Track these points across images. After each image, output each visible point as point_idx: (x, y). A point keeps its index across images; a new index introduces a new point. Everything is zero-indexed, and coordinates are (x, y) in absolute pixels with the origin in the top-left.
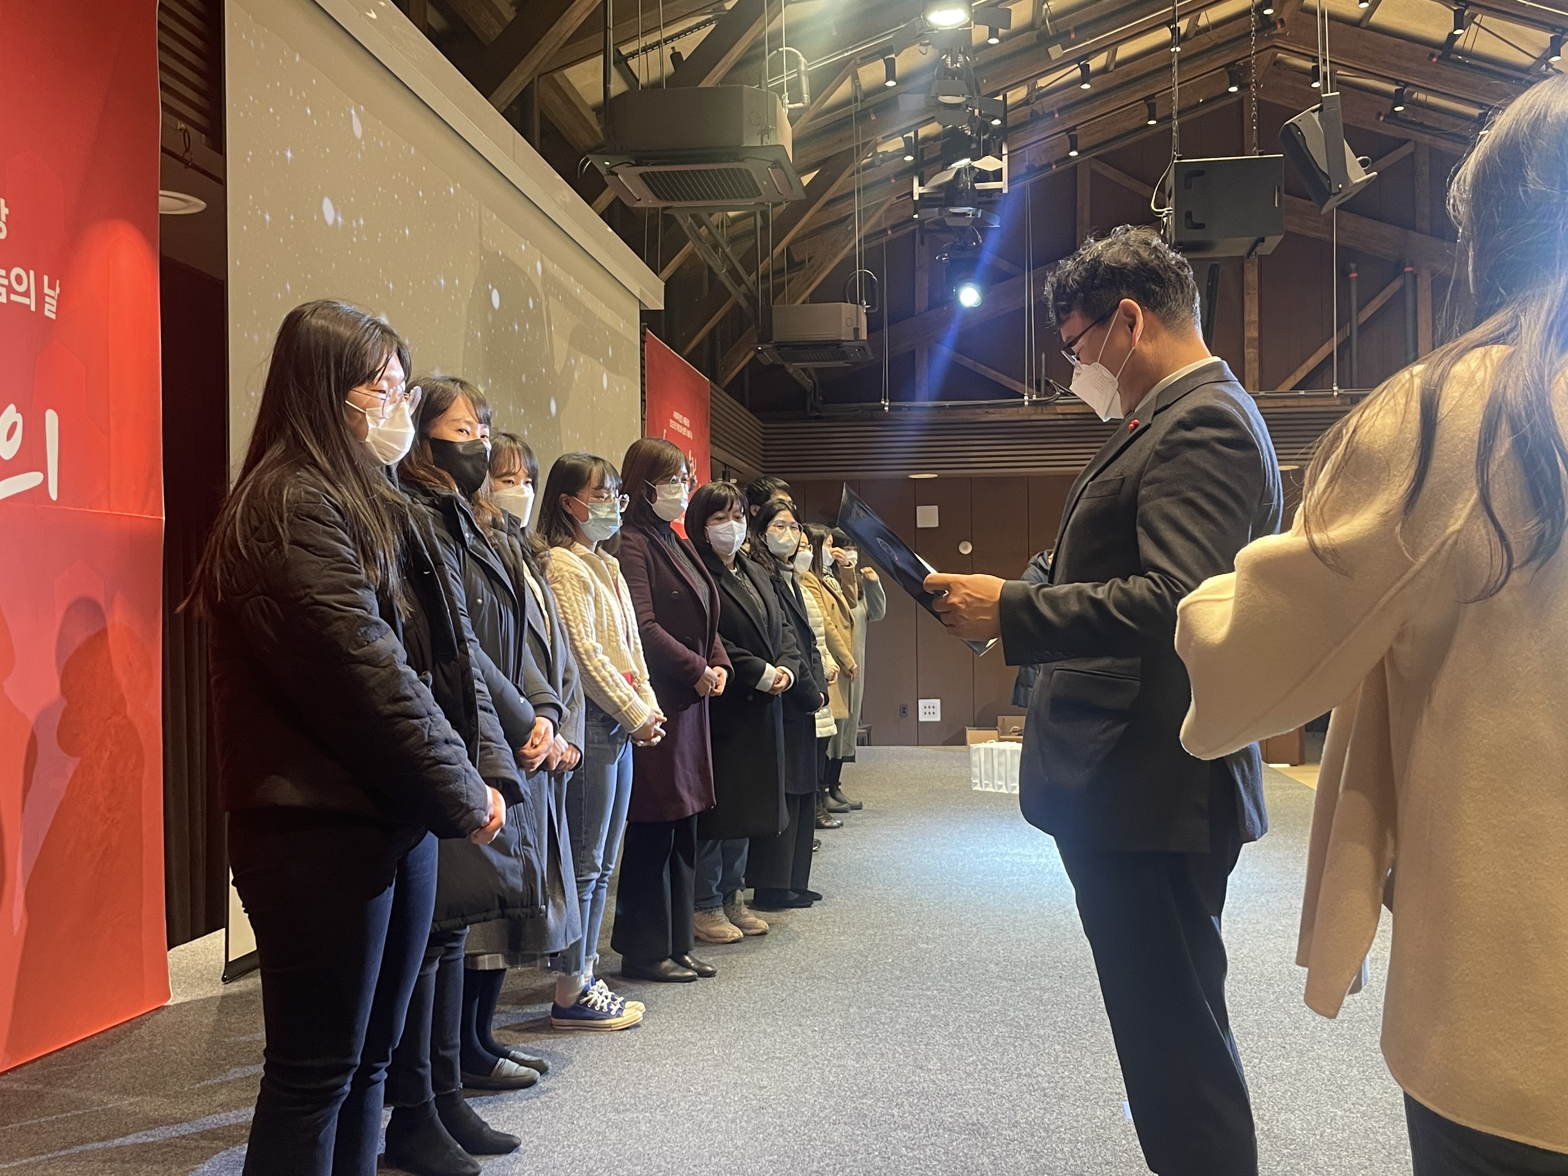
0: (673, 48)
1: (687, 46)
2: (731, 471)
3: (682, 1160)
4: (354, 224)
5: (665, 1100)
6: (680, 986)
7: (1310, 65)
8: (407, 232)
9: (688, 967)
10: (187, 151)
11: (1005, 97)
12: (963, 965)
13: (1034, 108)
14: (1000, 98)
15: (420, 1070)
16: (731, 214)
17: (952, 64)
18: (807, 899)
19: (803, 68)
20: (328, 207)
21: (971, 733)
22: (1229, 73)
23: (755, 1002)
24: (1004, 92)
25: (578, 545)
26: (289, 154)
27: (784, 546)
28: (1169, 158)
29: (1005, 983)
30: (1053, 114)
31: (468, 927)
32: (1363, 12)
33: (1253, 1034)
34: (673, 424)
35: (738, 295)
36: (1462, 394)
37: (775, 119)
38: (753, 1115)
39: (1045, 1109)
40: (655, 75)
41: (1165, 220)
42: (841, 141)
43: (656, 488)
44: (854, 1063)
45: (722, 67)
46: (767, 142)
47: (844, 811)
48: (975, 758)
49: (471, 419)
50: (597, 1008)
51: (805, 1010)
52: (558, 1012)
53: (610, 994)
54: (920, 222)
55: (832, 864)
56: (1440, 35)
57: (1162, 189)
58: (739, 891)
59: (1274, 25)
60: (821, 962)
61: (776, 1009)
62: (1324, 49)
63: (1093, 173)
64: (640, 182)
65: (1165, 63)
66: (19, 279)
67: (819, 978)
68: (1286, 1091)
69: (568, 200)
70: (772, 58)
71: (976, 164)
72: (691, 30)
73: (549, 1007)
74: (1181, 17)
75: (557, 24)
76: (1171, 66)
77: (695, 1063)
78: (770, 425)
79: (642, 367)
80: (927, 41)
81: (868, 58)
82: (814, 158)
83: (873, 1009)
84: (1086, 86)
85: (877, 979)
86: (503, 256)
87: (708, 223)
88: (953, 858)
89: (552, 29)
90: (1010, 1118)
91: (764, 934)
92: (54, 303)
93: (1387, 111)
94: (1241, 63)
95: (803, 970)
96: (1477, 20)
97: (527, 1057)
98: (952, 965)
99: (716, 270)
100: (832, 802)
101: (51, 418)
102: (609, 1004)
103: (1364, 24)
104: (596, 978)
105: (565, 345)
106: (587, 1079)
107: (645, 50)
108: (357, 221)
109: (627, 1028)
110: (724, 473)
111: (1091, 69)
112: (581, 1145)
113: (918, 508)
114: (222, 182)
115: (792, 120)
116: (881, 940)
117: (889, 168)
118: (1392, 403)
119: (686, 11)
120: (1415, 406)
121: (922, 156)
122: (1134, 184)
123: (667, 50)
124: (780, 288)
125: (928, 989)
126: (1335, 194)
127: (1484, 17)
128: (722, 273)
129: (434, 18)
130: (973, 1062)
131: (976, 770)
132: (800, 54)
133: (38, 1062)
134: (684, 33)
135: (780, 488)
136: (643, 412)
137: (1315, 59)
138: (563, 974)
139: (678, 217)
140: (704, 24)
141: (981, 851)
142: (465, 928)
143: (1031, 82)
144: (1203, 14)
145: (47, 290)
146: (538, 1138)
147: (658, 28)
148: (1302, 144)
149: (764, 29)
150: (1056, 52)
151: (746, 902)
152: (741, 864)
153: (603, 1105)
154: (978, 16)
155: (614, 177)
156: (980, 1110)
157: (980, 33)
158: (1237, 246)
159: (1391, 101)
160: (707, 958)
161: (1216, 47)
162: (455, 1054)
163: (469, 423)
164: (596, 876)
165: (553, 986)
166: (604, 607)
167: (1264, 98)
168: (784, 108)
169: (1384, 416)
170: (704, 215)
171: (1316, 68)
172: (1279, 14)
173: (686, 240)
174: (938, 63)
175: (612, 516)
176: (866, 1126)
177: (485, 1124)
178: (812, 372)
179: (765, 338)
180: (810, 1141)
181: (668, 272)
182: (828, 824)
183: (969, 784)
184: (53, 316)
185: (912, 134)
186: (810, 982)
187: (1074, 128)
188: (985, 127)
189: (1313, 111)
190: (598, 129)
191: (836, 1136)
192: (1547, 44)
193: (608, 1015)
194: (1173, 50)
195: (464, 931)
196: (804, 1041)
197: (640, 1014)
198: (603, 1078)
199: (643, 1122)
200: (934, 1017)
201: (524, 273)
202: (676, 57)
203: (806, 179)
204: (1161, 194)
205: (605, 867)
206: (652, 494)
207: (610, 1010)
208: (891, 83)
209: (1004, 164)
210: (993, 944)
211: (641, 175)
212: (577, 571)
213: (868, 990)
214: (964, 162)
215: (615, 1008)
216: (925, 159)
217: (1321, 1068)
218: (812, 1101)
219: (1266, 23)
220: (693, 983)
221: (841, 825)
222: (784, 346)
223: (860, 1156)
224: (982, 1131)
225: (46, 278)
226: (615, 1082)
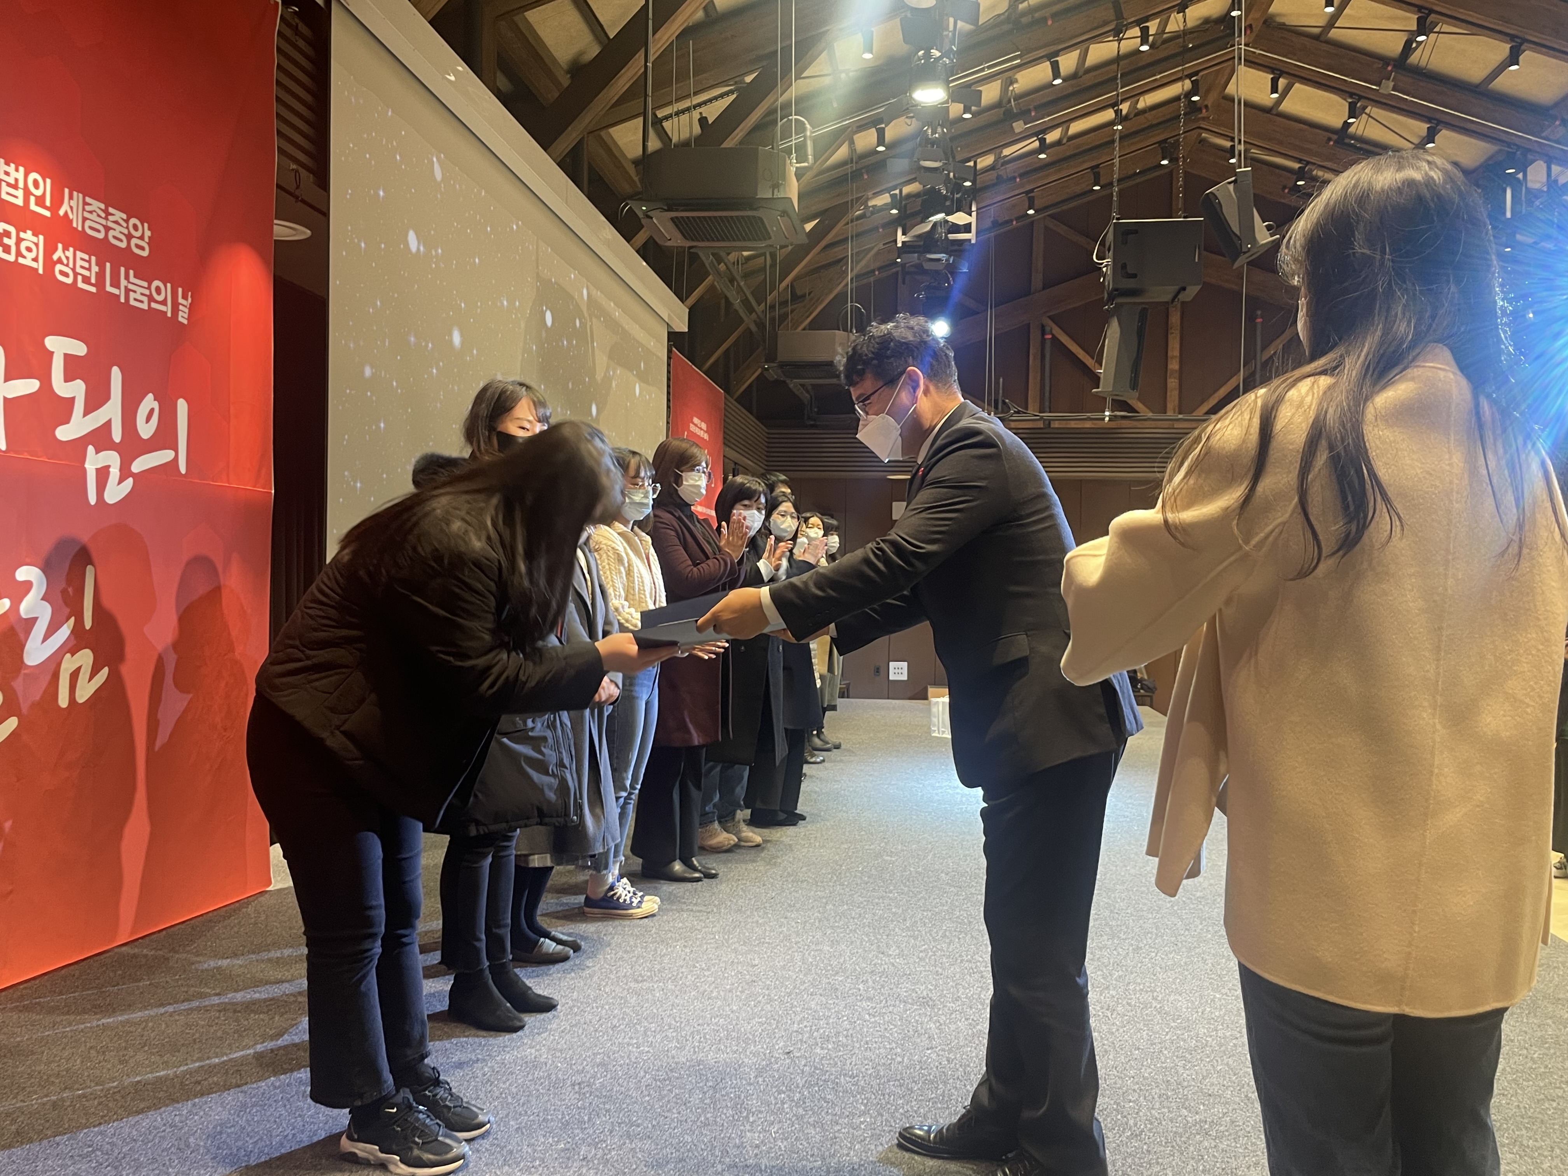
0: (701, 113)
1: (712, 112)
2: (741, 468)
3: (688, 1020)
4: (434, 253)
5: (675, 974)
6: (689, 885)
7: (1228, 144)
8: (477, 260)
9: (695, 869)
10: (298, 187)
11: (975, 163)
12: (920, 873)
13: (1000, 173)
14: (971, 164)
15: (476, 943)
16: (745, 254)
17: (932, 135)
18: (793, 819)
19: (808, 133)
20: (412, 237)
21: (931, 690)
22: (1162, 149)
23: (750, 899)
24: (974, 159)
25: (617, 524)
26: (381, 193)
27: (785, 531)
28: (1110, 218)
29: (952, 889)
30: (1015, 178)
31: (518, 830)
32: (1274, 101)
33: (1151, 933)
34: (692, 428)
35: (749, 322)
36: (1293, 414)
37: (784, 176)
38: (746, 987)
39: (981, 987)
40: (685, 135)
41: (1104, 269)
42: (838, 195)
43: (683, 474)
44: (828, 948)
45: (741, 130)
46: (777, 195)
47: (828, 750)
48: (934, 710)
49: (531, 418)
50: (621, 901)
51: (790, 906)
52: (589, 902)
53: (632, 890)
54: (903, 265)
55: (816, 792)
56: (1336, 122)
57: (1103, 244)
58: (739, 812)
59: (1200, 110)
60: (804, 869)
61: (767, 905)
62: (1240, 131)
63: (1046, 228)
64: (671, 225)
65: (1109, 139)
66: (158, 290)
67: (802, 882)
68: (1176, 978)
69: (610, 237)
70: (783, 124)
71: (950, 218)
72: (716, 98)
73: (582, 898)
74: (1123, 101)
75: (605, 91)
76: (1113, 141)
77: (700, 946)
78: (772, 431)
79: (669, 379)
80: (912, 115)
81: (862, 127)
82: (815, 208)
83: (845, 907)
84: (1043, 156)
85: (849, 883)
86: (556, 283)
87: (726, 261)
88: (914, 789)
89: (600, 96)
90: (953, 994)
91: (758, 846)
92: (187, 310)
93: (1291, 185)
94: (1172, 140)
95: (789, 875)
96: (1367, 111)
97: (565, 938)
98: (911, 874)
99: (731, 299)
100: (817, 742)
101: (182, 406)
102: (631, 898)
103: (1274, 112)
104: (621, 876)
105: (605, 359)
106: (613, 955)
107: (677, 114)
108: (436, 251)
109: (646, 917)
110: (734, 470)
111: (1048, 141)
112: (607, 1007)
113: (894, 504)
114: (326, 214)
115: (799, 174)
116: (853, 853)
117: (878, 220)
118: (1240, 419)
119: (712, 83)
120: (1256, 421)
121: (906, 211)
122: (1081, 240)
123: (696, 115)
124: (783, 317)
125: (891, 892)
126: (1245, 253)
127: (1374, 109)
128: (737, 303)
129: (502, 82)
130: (925, 950)
131: (935, 720)
132: (806, 122)
133: (164, 932)
134: (710, 101)
135: (783, 482)
136: (668, 417)
137: (1232, 139)
138: (594, 873)
139: (701, 254)
140: (727, 94)
141: (937, 785)
142: (516, 830)
143: (998, 151)
144: (1142, 98)
145: (181, 300)
146: (572, 1000)
147: (688, 96)
148: (1219, 210)
149: (777, 100)
150: (1019, 126)
151: (744, 821)
152: (740, 791)
153: (625, 976)
154: (955, 96)
155: (649, 220)
156: (930, 987)
157: (956, 109)
158: (1161, 294)
159: (1295, 177)
160: (712, 863)
161: (1151, 127)
162: (506, 933)
163: (529, 421)
164: (624, 794)
165: (586, 882)
166: (636, 575)
167: (1189, 170)
168: (793, 166)
169: (1232, 429)
170: (723, 254)
171: (1233, 147)
172: (1204, 100)
173: (707, 274)
174: (920, 133)
175: (645, 501)
176: (837, 997)
177: (530, 988)
178: (810, 388)
179: (771, 357)
180: (791, 1008)
181: (692, 300)
182: (813, 760)
183: (929, 731)
184: (185, 322)
185: (897, 192)
186: (795, 884)
187: (1032, 191)
188: (958, 187)
189: (1230, 183)
190: (636, 179)
191: (813, 1005)
192: (1424, 133)
193: (630, 906)
194: (1115, 128)
195: (514, 834)
196: (788, 930)
197: (656, 907)
198: (625, 956)
199: (657, 990)
200: (895, 914)
201: (572, 298)
202: (703, 120)
203: (809, 227)
204: (1101, 247)
205: (632, 787)
206: (678, 480)
207: (632, 902)
208: (881, 149)
209: (972, 219)
210: (944, 859)
211: (672, 219)
212: (614, 545)
213: (842, 891)
214: (940, 216)
215: (635, 901)
216: (908, 212)
217: (1204, 961)
218: (794, 977)
219: (1194, 108)
220: (700, 883)
221: (823, 761)
222: (787, 365)
223: (831, 1021)
224: (930, 1003)
225: (180, 290)
226: (634, 959)
